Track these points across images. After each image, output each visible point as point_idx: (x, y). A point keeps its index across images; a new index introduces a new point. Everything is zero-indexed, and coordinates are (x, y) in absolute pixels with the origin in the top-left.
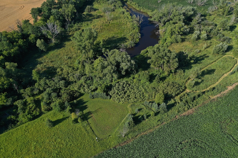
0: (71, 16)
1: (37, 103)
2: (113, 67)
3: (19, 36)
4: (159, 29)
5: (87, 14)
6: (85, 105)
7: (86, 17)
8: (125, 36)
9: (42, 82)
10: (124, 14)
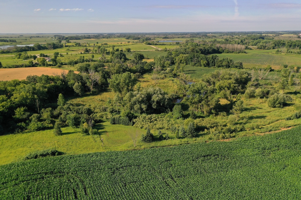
2: (143, 96)
6: (103, 127)
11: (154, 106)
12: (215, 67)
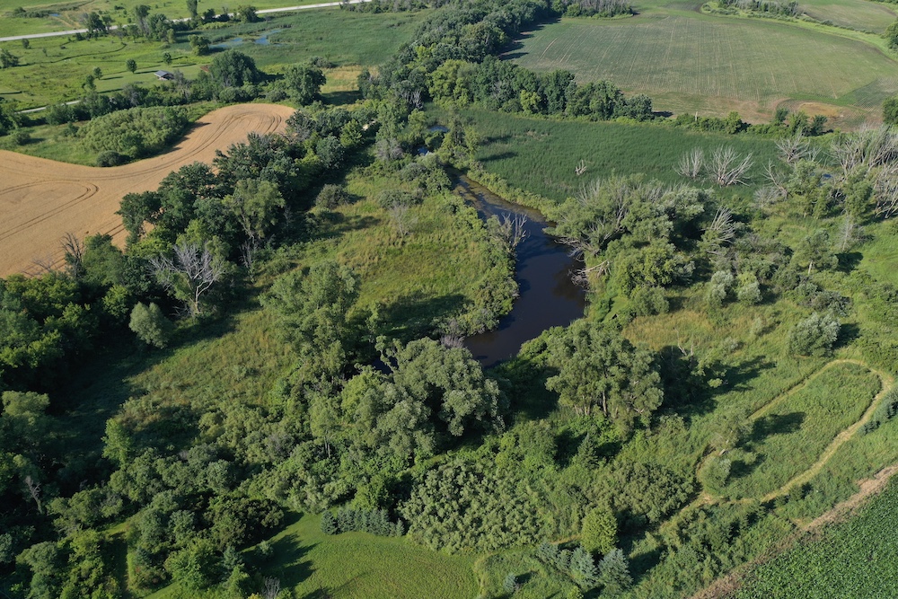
0: (267, 220)
1: (113, 554)
2: (418, 405)
3: (68, 292)
4: (583, 266)
5: (323, 213)
6: (302, 560)
7: (319, 222)
8: (461, 292)
9: (139, 468)
10: (458, 213)
11: (456, 429)
12: (566, 113)
